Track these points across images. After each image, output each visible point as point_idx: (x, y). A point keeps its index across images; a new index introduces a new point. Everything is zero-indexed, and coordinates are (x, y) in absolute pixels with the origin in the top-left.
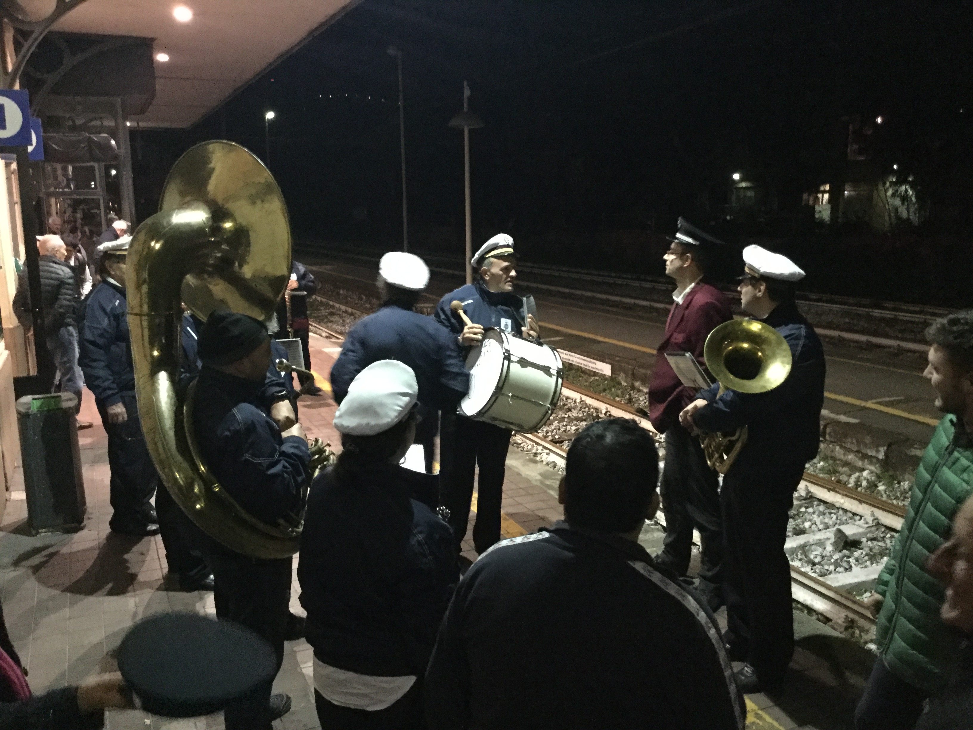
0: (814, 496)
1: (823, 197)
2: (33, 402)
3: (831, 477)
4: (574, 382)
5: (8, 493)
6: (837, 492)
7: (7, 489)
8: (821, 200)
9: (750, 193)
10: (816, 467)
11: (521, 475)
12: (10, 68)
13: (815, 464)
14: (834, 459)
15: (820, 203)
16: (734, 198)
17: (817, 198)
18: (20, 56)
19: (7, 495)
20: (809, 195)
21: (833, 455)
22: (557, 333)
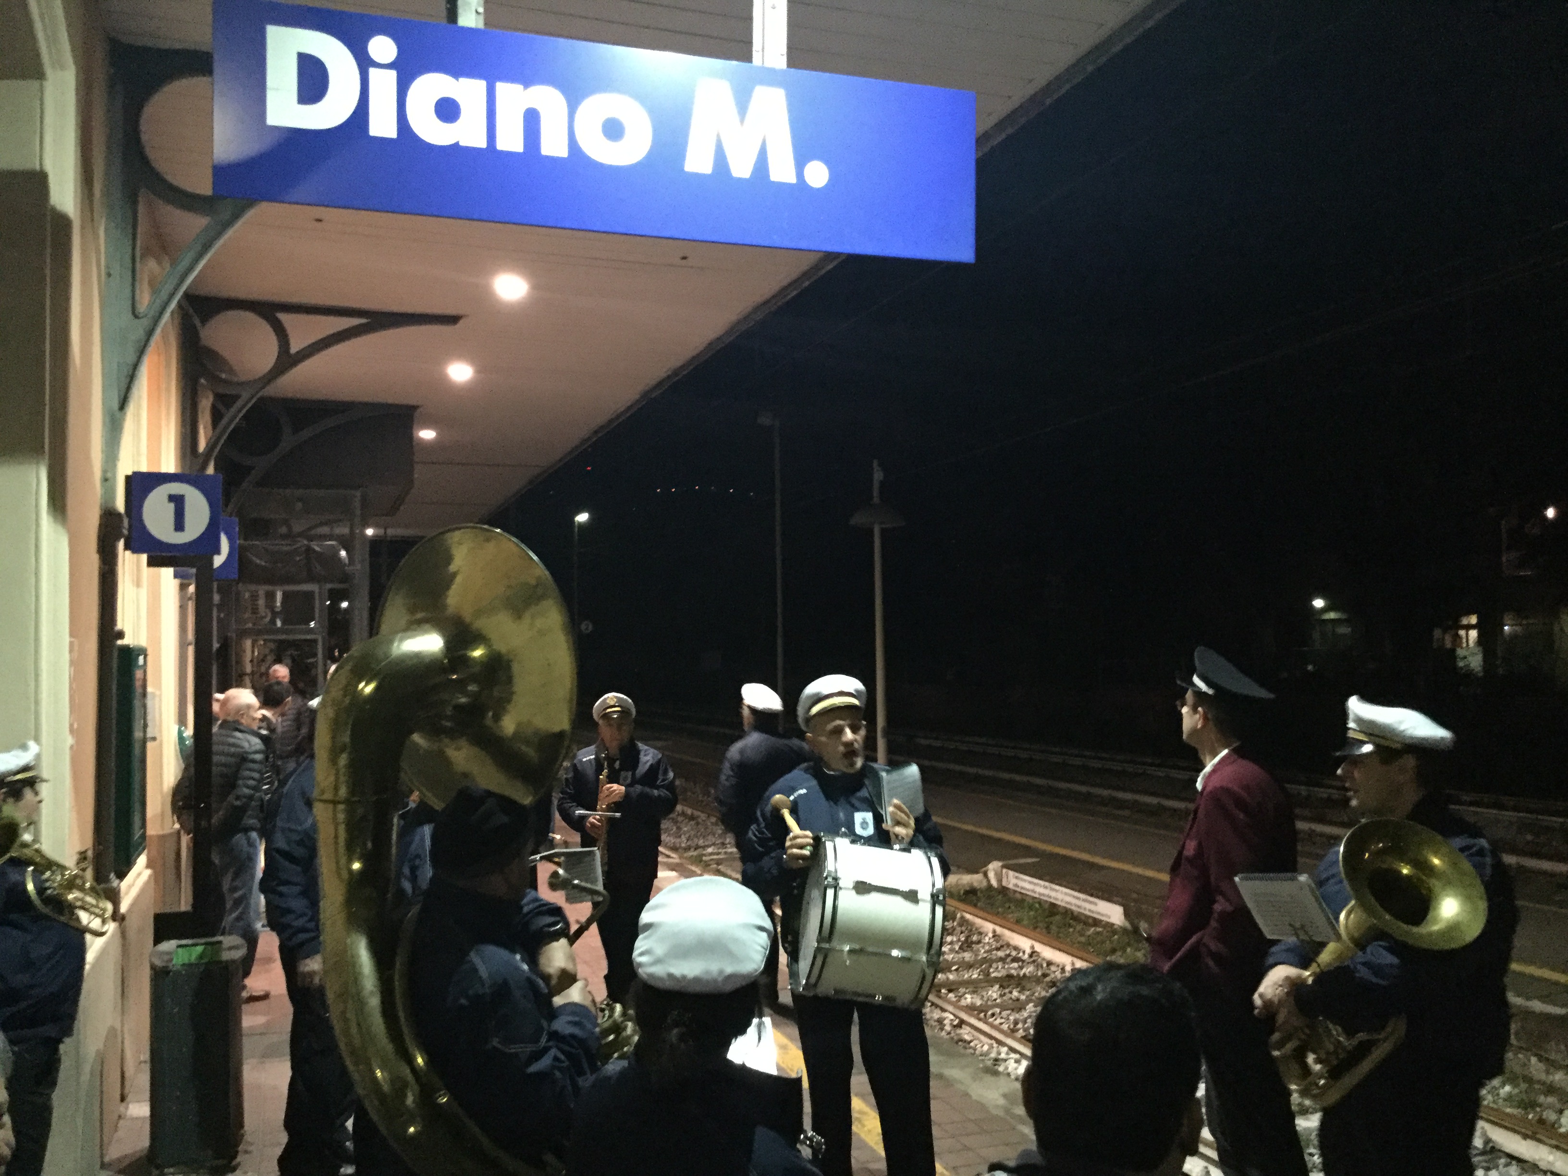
0: (1497, 1147)
1: (1467, 634)
2: (177, 952)
3: (1528, 1114)
4: (1061, 935)
5: (124, 1104)
6: (1540, 1141)
7: (123, 1099)
8: (1464, 640)
9: (1343, 630)
10: (1498, 1095)
11: (970, 1097)
12: (202, 446)
13: (1494, 1088)
14: (1529, 1080)
15: (1464, 645)
16: (1316, 635)
17: (1457, 637)
18: (218, 430)
19: (122, 1109)
20: (1445, 631)
21: (1526, 1073)
22: (1028, 851)
